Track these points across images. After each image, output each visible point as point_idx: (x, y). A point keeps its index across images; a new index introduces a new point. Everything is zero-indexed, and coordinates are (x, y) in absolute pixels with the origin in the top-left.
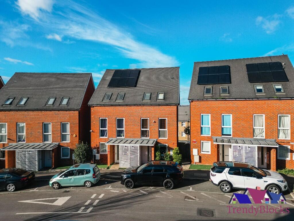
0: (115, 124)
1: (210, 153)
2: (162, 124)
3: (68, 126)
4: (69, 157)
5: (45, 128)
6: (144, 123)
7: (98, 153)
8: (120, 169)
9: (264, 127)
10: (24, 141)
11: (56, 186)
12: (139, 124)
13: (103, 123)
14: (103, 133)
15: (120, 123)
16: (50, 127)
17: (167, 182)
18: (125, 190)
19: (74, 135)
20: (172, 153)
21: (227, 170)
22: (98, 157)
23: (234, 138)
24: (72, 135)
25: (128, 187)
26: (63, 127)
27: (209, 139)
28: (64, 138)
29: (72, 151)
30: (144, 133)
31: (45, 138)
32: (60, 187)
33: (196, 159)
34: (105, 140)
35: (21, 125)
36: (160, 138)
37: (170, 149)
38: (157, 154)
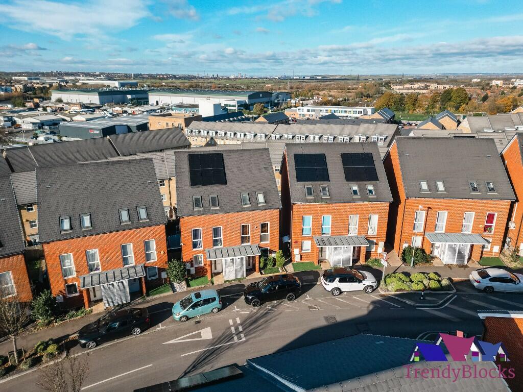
0: (211, 233)
1: (310, 251)
2: (264, 227)
3: (153, 244)
4: (157, 277)
5: (124, 250)
6: (244, 229)
7: (192, 266)
8: (225, 281)
9: (357, 226)
10: (97, 269)
11: (184, 319)
12: (239, 230)
13: (196, 234)
14: (195, 245)
15: (216, 232)
16: (130, 248)
17: (290, 296)
18: (255, 310)
19: (162, 252)
20: (274, 255)
21: (337, 279)
22: (193, 271)
23: (332, 237)
24: (159, 252)
25: (255, 305)
26: (147, 246)
27: (308, 238)
28: (148, 257)
29: (161, 270)
30: (244, 240)
31: (125, 261)
32: (188, 319)
33: (297, 258)
34: (200, 252)
35: (91, 251)
36: (262, 243)
37: (271, 252)
38: (261, 261)
